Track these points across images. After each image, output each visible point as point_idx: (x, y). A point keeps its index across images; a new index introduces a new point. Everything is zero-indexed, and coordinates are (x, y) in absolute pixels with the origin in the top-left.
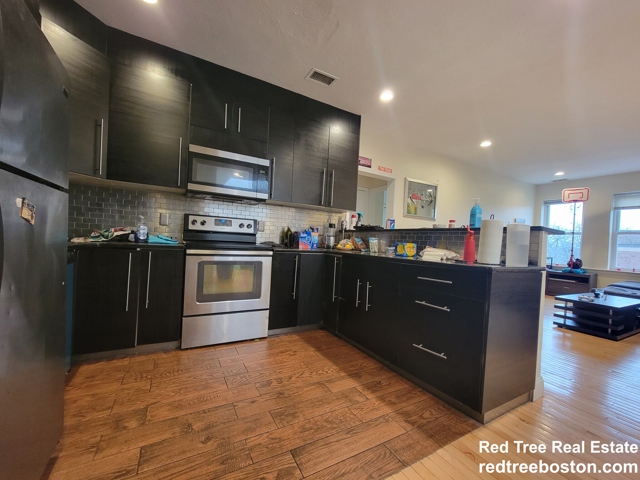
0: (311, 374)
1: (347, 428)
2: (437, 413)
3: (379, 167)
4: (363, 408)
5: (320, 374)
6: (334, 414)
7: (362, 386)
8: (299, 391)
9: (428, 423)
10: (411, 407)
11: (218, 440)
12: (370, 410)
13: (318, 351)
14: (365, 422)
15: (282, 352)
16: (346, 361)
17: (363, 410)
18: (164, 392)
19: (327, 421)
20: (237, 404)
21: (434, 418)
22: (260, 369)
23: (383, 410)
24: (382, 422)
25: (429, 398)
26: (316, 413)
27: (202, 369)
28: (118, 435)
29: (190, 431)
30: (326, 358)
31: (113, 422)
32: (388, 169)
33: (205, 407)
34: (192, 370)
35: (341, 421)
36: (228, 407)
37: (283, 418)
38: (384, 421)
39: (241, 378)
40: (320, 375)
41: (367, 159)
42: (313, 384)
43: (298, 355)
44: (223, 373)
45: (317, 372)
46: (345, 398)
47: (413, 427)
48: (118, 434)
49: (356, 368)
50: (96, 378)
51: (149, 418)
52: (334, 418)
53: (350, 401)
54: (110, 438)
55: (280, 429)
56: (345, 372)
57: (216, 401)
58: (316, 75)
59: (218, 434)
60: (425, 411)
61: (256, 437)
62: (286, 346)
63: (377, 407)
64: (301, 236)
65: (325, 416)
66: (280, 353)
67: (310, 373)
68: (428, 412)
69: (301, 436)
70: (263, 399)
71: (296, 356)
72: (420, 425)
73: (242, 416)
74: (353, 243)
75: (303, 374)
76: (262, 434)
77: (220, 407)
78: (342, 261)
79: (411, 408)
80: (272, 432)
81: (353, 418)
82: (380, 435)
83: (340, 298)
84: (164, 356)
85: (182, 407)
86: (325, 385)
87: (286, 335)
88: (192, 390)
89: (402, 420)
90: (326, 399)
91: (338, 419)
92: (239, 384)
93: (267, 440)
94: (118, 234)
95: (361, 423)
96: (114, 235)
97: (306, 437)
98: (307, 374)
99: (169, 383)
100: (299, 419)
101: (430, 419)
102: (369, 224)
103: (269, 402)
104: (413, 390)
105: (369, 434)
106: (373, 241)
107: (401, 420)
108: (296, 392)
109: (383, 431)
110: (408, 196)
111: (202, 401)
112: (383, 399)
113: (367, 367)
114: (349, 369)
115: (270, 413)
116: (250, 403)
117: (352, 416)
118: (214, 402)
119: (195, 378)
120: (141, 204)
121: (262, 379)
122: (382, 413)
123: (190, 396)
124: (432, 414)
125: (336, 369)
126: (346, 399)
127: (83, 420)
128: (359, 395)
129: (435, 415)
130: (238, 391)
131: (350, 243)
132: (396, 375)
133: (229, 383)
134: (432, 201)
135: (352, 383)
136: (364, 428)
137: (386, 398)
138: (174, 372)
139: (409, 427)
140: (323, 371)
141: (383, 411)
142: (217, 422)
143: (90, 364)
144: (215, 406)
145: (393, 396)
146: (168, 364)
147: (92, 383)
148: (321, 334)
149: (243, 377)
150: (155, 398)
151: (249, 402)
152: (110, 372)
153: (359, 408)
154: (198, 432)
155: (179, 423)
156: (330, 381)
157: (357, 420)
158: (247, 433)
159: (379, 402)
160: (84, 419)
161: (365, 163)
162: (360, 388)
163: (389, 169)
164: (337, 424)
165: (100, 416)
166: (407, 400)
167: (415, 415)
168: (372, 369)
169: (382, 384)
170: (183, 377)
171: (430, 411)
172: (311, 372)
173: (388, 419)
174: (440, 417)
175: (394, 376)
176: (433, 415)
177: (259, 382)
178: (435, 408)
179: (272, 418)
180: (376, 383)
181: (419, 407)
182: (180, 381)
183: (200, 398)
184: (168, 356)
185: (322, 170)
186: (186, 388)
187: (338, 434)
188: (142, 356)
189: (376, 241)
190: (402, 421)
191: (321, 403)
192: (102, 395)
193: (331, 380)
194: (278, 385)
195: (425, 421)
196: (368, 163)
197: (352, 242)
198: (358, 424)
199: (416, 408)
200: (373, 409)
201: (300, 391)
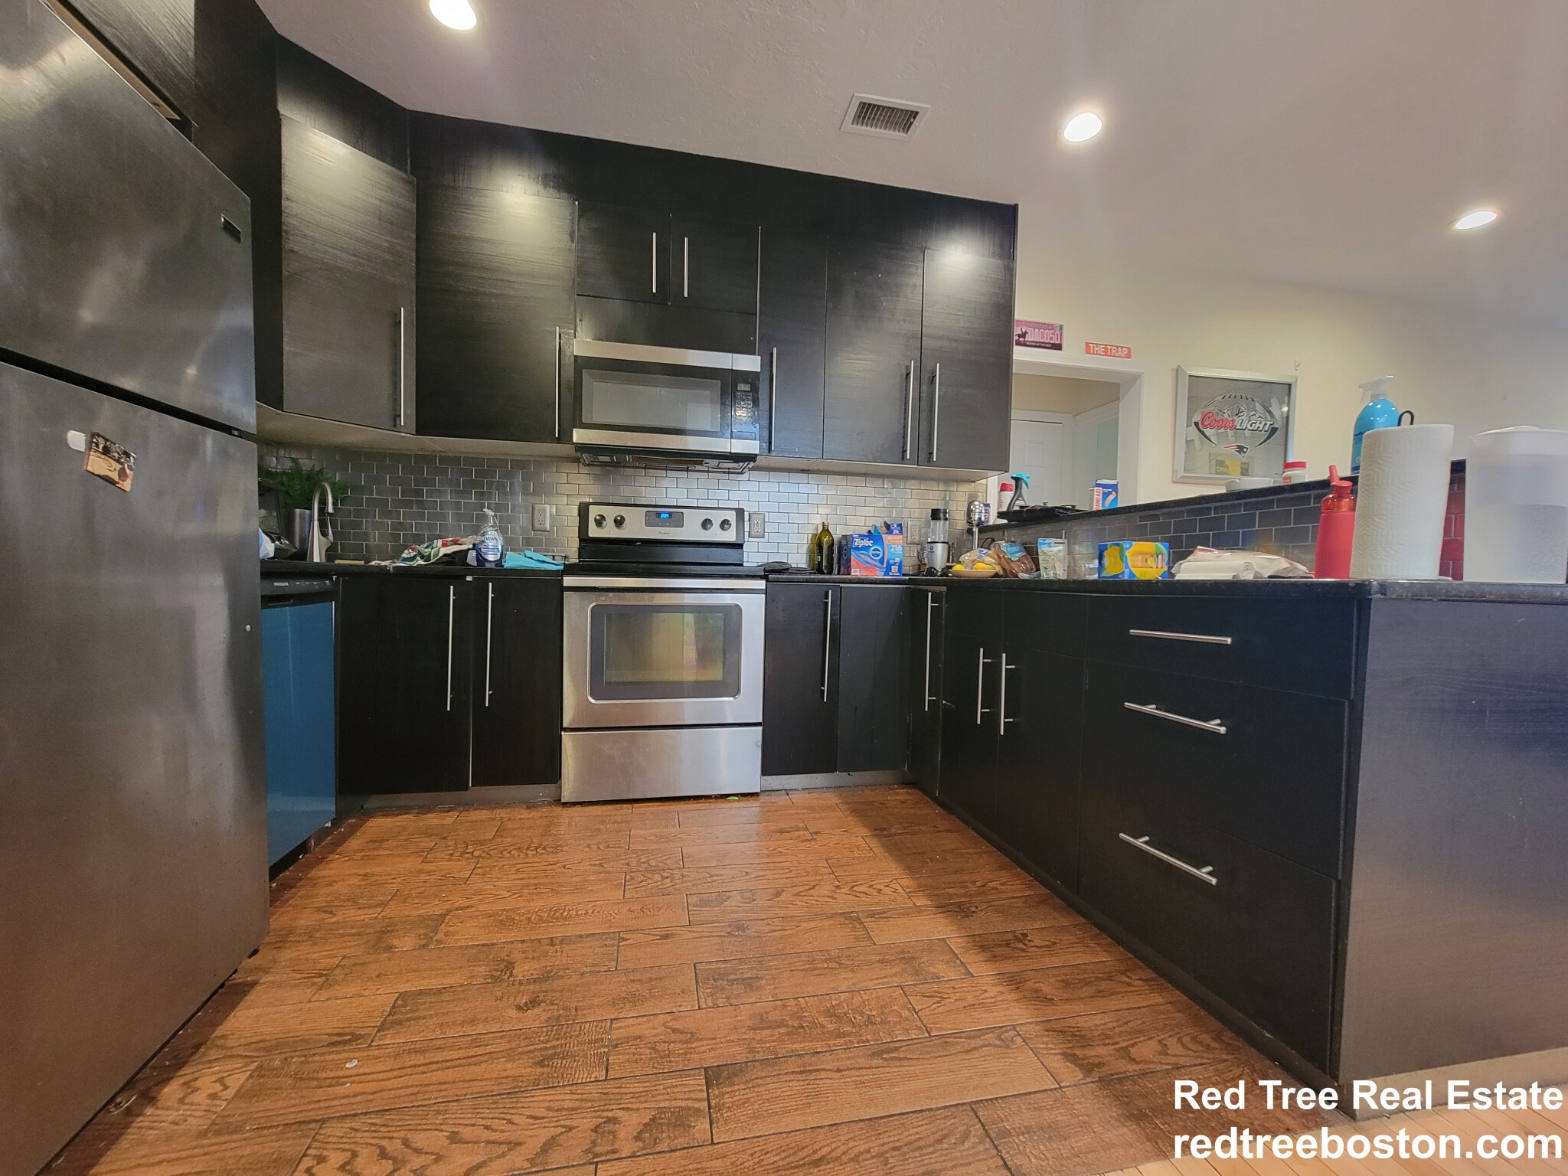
0: (833, 891)
1: (878, 1040)
2: (1184, 1052)
3: (1087, 344)
4: (946, 996)
5: (858, 894)
6: (857, 999)
7: (966, 939)
8: (787, 928)
9: (1143, 1074)
10: (1098, 1020)
11: (552, 1008)
12: (964, 1007)
13: (877, 836)
14: (936, 1036)
15: (781, 831)
16: (943, 869)
17: (943, 1003)
18: (492, 887)
19: (829, 1013)
20: (628, 937)
21: (1169, 1064)
22: (714, 863)
23: (1003, 1013)
24: (990, 1045)
25: (1170, 1003)
26: (810, 989)
27: (586, 849)
28: (370, 960)
29: (506, 977)
30: (891, 855)
31: (375, 932)
32: (1118, 347)
33: (558, 932)
34: (565, 849)
35: (870, 1021)
36: (606, 939)
37: (721, 985)
38: (998, 1042)
39: (663, 878)
40: (859, 897)
41: (1049, 327)
42: (832, 916)
43: (818, 842)
44: (628, 864)
45: (854, 886)
46: (906, 963)
47: (1085, 1077)
48: (372, 958)
49: (967, 890)
50: (385, 845)
51: (440, 936)
52: (852, 1010)
53: (917, 972)
54: (356, 964)
55: (704, 1011)
56: (931, 896)
57: (585, 923)
58: (868, 112)
59: (558, 994)
60: (1142, 1039)
61: (639, 1020)
62: (800, 817)
63: (990, 1000)
64: (856, 544)
65: (830, 999)
66: (777, 832)
67: (834, 889)
68: (1153, 1043)
69: (748, 1037)
70: (693, 934)
71: (813, 843)
72: (1112, 1075)
73: (630, 966)
74: (1000, 558)
75: (814, 887)
76: (656, 1014)
77: (588, 936)
78: (947, 602)
79: (1098, 1022)
80: (682, 1014)
81: (906, 1019)
82: (970, 1078)
83: (944, 702)
84: (525, 814)
85: (512, 926)
86: (862, 923)
87: (809, 793)
88: (547, 890)
89: (1055, 1049)
90: (849, 956)
91: (861, 1014)
92: (653, 891)
93: (661, 1030)
94: (449, 552)
95: (927, 1035)
96: (441, 555)
97: (758, 1044)
98: (825, 890)
99: (510, 871)
100: (760, 995)
101: (1152, 1066)
102: (1045, 504)
103: (704, 941)
104: (1123, 973)
105: (937, 1069)
106: (1052, 549)
107: (1051, 1049)
108: (780, 928)
109: (984, 1070)
110: (1189, 419)
111: (558, 918)
112: (1016, 984)
113: (1000, 893)
114: (946, 890)
115: (695, 968)
116: (659, 937)
117: (905, 1013)
118: (581, 923)
119: (564, 867)
120: (494, 487)
121: (708, 889)
122: (998, 1019)
123: (538, 904)
124: (1164, 1050)
125: (908, 887)
126: (907, 966)
127: (328, 921)
128: (948, 962)
129: (1175, 1056)
130: (643, 908)
131: (988, 559)
132: (1084, 924)
133: (630, 887)
134: (1274, 431)
135: (939, 929)
136: (929, 1049)
137: (1026, 981)
138: (527, 849)
139: (1071, 1074)
140: (870, 886)
141: (1005, 1016)
142: (568, 969)
143: (387, 816)
144: (580, 933)
145: (1052, 980)
146: (524, 830)
147: (376, 853)
148: (900, 798)
149: (667, 878)
150: (467, 898)
151: (656, 935)
152: (413, 835)
153: (937, 994)
154: (521, 983)
155: (491, 957)
156: (879, 914)
157: (916, 1026)
158: (622, 1006)
159: (999, 989)
160: (330, 918)
161: (1042, 338)
162: (957, 943)
163: (1122, 347)
164: (854, 1027)
165: (358, 918)
166: (1092, 997)
167: (1105, 1045)
168: (1013, 898)
169: (1030, 941)
170: (540, 862)
171: (1160, 1042)
172: (838, 887)
173: (1012, 1040)
174: (1190, 1066)
175: (1075, 926)
176: (1168, 1054)
177: (700, 892)
178: (1183, 1034)
179: (694, 982)
180: (1010, 936)
181: (1126, 1023)
182: (531, 869)
183: (556, 911)
184: (530, 816)
185: (907, 367)
186: (536, 885)
187: (848, 1051)
188: (483, 809)
189: (1061, 547)
190: (1055, 1054)
191: (833, 965)
192: (379, 878)
193: (885, 913)
194: (742, 905)
195: (1132, 1068)
196: (1051, 338)
197: (996, 557)
198: (914, 1037)
199: (1115, 1024)
200: (974, 1005)
201: (790, 927)
